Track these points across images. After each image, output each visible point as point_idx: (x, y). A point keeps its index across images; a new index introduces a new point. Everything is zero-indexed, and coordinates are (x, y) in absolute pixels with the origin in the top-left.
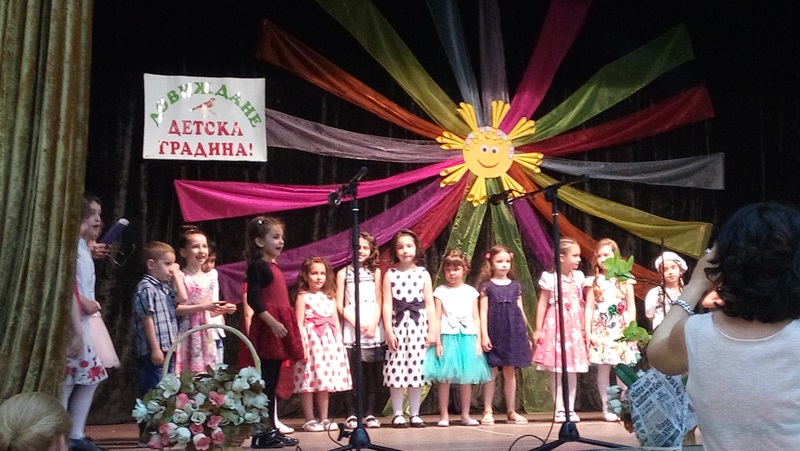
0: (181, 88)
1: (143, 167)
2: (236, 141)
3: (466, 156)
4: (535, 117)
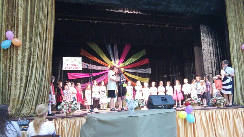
0: (69, 59)
1: (62, 71)
2: (77, 67)
4: (123, 63)
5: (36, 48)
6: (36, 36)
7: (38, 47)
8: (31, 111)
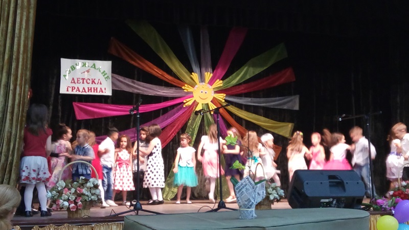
0: (76, 64)
2: (99, 87)
3: (194, 94)
4: (223, 79)
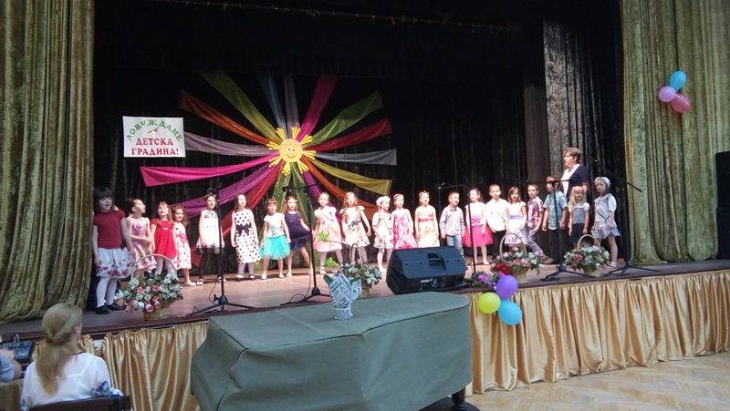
1: (124, 161)
3: (281, 152)
4: (312, 134)
5: (38, 105)
6: (35, 65)
7: (42, 101)
8: (32, 302)
